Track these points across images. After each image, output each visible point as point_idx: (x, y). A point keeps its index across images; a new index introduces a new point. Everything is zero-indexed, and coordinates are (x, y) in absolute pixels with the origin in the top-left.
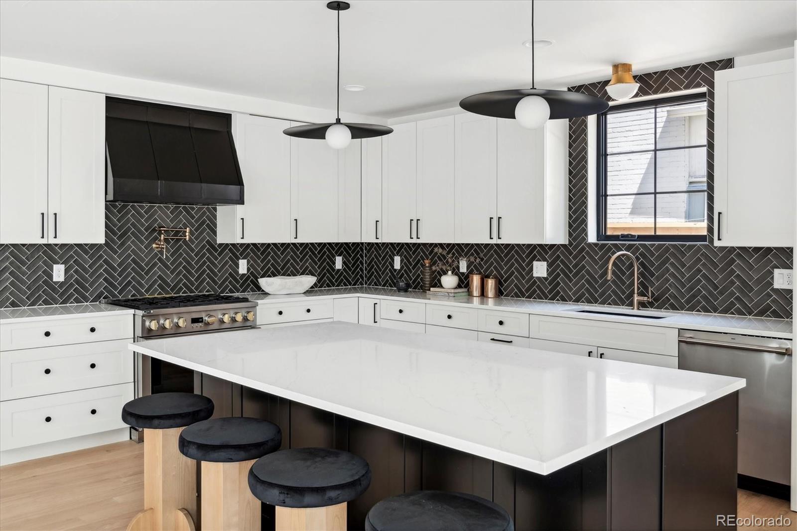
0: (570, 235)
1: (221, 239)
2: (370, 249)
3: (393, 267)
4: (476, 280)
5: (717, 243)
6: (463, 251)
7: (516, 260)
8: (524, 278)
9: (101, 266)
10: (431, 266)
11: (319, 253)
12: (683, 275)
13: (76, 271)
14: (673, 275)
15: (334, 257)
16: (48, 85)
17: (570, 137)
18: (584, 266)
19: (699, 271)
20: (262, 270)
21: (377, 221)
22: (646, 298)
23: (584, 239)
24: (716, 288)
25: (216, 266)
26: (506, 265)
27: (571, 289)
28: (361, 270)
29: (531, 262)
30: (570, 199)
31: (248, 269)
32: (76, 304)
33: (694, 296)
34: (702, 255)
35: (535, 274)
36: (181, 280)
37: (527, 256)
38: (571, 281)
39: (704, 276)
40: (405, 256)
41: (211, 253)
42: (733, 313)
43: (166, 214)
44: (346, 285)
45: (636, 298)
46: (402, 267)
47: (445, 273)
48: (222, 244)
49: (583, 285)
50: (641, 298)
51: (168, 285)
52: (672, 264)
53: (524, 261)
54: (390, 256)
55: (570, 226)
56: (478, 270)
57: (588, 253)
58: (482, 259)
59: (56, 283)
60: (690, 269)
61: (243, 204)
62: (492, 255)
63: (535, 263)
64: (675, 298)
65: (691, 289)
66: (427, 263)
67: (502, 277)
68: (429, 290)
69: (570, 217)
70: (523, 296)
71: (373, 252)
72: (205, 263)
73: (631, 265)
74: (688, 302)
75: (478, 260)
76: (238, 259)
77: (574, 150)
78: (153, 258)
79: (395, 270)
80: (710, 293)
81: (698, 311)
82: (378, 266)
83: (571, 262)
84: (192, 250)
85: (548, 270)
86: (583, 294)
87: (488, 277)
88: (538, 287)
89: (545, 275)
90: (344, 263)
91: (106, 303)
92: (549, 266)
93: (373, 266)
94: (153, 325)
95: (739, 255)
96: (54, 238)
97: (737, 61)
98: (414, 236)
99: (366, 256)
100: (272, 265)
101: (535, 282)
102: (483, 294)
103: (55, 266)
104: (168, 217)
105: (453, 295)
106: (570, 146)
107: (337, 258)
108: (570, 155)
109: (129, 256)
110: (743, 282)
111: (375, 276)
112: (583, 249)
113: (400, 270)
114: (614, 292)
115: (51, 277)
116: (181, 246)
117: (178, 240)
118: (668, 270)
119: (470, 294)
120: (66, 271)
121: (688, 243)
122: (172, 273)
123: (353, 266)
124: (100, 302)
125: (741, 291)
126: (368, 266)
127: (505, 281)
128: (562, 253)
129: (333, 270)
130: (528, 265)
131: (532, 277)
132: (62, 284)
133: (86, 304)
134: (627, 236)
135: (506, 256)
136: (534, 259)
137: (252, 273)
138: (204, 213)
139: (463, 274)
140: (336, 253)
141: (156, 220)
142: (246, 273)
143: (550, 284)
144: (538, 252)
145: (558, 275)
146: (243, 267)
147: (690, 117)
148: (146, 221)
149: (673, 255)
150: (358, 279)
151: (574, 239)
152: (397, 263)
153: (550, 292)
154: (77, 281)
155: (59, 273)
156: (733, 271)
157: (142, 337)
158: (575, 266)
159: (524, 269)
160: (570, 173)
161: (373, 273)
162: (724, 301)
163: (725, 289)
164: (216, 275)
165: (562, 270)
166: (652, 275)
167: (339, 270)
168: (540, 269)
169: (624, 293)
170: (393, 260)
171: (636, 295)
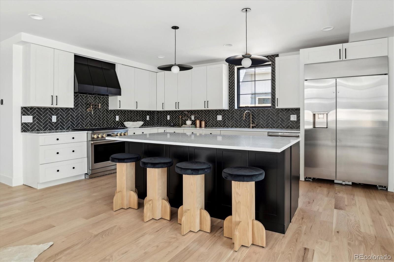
0: (229, 107)
1: (110, 108)
2: (158, 113)
3: (167, 119)
4: (198, 122)
5: (276, 107)
6: (193, 113)
7: (211, 115)
8: (214, 121)
9: (69, 117)
10: (182, 118)
11: (142, 114)
12: (265, 118)
13: (60, 118)
14: (262, 118)
15: (146, 116)
16: (54, 49)
17: (229, 76)
18: (234, 116)
19: (269, 116)
20: (124, 119)
21: (163, 103)
22: (254, 125)
23: (234, 108)
24: (274, 121)
25: (108, 118)
26: (208, 117)
27: (230, 124)
28: (155, 120)
29: (216, 116)
30: (229, 96)
31: (119, 119)
32: (60, 131)
33: (268, 124)
34: (270, 112)
35: (218, 120)
36: (97, 122)
37: (215, 114)
38: (230, 121)
39: (271, 118)
40: (171, 115)
41: (107, 113)
42: (279, 128)
43: (91, 98)
44: (150, 126)
45: (251, 125)
46: (170, 119)
47: (187, 120)
48: (111, 110)
49: (234, 122)
50: (253, 125)
51: (93, 124)
52: (261, 115)
53: (214, 115)
54: (166, 115)
55: (229, 104)
56: (198, 119)
57: (235, 112)
58: (200, 115)
59: (53, 122)
60: (267, 116)
61: (121, 95)
62: (203, 114)
63: (218, 116)
64: (262, 125)
65: (267, 122)
66: (180, 117)
67: (207, 121)
68: (182, 126)
69: (229, 101)
70: (214, 126)
71: (159, 114)
72: (105, 116)
73: (250, 115)
74: (266, 126)
75: (198, 116)
76: (116, 115)
77: (231, 80)
78: (87, 114)
79: (168, 120)
80: (273, 123)
81: (269, 128)
82: (161, 119)
83: (230, 115)
84: (101, 112)
85: (222, 118)
86: (234, 125)
87: (202, 121)
88: (219, 123)
89: (221, 120)
90: (149, 118)
91: (72, 130)
92: (223, 116)
93: (159, 119)
94: (95, 136)
95: (281, 111)
96: (56, 105)
97: (280, 55)
98: (177, 107)
99: (156, 116)
100: (127, 118)
101: (218, 122)
102: (201, 126)
103: (53, 116)
104: (93, 100)
105: (191, 127)
106: (229, 79)
107: (147, 116)
108: (229, 82)
109: (79, 113)
110: (282, 119)
111: (160, 123)
112: (234, 111)
113: (170, 120)
114: (244, 124)
115: (51, 120)
116: (97, 110)
117: (96, 108)
118: (260, 116)
119: (196, 127)
120: (57, 118)
121: (266, 108)
122: (94, 120)
123: (152, 119)
124: (69, 130)
125: (282, 122)
126: (157, 119)
127: (208, 122)
128: (227, 112)
129: (146, 120)
130: (215, 117)
131: (217, 120)
132: (56, 123)
133: (64, 130)
134: (247, 107)
135: (208, 114)
136: (217, 114)
137: (120, 121)
138: (105, 99)
139: (193, 120)
140: (147, 114)
141: (88, 101)
142: (118, 120)
143: (223, 122)
144: (219, 112)
145: (226, 119)
146: (117, 118)
147: (252, 74)
148: (85, 101)
149: (262, 112)
150: (154, 124)
151: (231, 108)
152: (168, 118)
153: (223, 125)
154: (61, 122)
155: (54, 119)
156: (279, 116)
157: (91, 141)
158: (231, 116)
159: (214, 118)
160: (229, 87)
161: (159, 121)
162: (277, 125)
163: (277, 121)
164: (108, 121)
165: (227, 118)
166: (255, 118)
167: (148, 120)
168: (220, 118)
169: (247, 124)
170: (167, 117)
171: (251, 124)
